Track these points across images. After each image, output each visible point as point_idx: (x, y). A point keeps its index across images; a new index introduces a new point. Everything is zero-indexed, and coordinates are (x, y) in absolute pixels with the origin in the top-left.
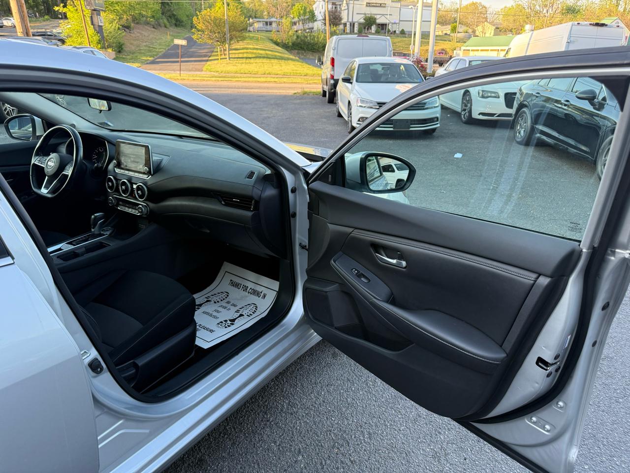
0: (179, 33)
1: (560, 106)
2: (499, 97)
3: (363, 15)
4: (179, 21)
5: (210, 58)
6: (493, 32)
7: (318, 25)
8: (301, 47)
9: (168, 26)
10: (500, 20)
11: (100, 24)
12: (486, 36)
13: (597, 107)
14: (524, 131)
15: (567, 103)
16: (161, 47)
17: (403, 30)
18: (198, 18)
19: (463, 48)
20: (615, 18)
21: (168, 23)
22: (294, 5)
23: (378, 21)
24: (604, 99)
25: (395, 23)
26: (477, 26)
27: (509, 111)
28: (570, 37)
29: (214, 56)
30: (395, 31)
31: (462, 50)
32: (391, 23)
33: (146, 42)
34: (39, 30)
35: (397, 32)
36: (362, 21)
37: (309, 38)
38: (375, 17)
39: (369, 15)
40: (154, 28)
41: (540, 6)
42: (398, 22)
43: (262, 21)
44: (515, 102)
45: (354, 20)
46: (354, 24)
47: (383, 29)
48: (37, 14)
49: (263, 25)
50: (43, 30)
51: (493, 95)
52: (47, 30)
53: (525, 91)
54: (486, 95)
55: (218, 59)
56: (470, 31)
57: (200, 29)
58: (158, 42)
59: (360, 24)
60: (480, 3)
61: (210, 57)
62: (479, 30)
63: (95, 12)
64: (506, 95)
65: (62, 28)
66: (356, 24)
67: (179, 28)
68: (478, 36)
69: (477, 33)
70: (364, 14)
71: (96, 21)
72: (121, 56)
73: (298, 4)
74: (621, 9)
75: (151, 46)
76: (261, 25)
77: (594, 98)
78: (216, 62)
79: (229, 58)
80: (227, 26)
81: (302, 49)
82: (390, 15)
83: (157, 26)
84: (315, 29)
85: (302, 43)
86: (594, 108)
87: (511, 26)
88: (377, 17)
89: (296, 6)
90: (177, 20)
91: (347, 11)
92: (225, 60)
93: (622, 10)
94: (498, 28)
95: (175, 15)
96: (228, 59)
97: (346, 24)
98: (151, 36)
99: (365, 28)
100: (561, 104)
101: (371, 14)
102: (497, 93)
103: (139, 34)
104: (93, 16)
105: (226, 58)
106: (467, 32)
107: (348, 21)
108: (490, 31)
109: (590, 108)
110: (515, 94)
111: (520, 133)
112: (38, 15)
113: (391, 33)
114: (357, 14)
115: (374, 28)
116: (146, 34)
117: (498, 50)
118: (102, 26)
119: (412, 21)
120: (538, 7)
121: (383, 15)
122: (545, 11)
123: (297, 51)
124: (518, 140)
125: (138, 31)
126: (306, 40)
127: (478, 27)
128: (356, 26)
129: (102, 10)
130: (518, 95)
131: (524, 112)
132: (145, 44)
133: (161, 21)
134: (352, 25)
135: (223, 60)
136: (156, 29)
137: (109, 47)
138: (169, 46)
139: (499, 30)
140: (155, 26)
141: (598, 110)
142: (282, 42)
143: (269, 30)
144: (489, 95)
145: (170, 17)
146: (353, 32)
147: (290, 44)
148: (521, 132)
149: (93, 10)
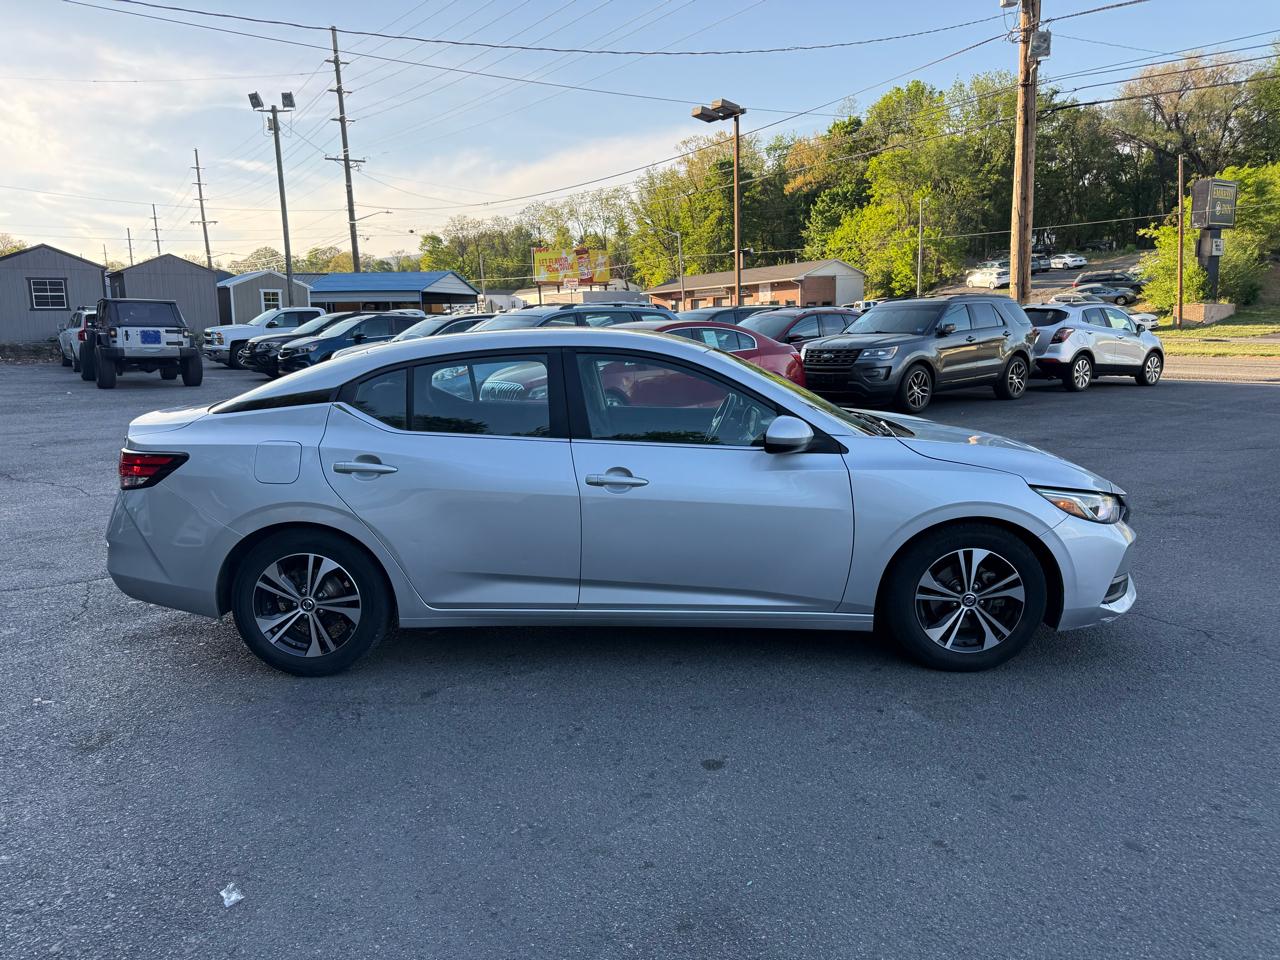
11: (1215, 254)
34: (1101, 272)
50: (1109, 271)
52: (1116, 271)
63: (1209, 232)
65: (1144, 266)
71: (1208, 248)
72: (1247, 311)
104: (1203, 239)
118: (1218, 257)
129: (1226, 227)
137: (1224, 294)
149: (1205, 229)
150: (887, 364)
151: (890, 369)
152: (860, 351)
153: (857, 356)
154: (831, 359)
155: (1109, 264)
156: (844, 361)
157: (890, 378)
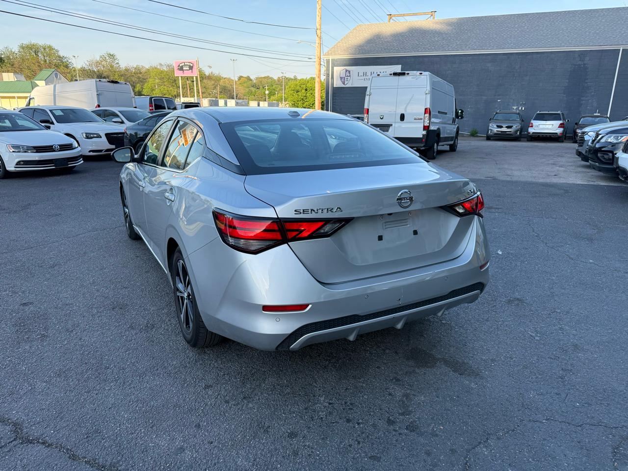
2: (101, 137)
28: (97, 91)
51: (95, 136)
64: (107, 135)
102: (98, 134)
144: (92, 136)
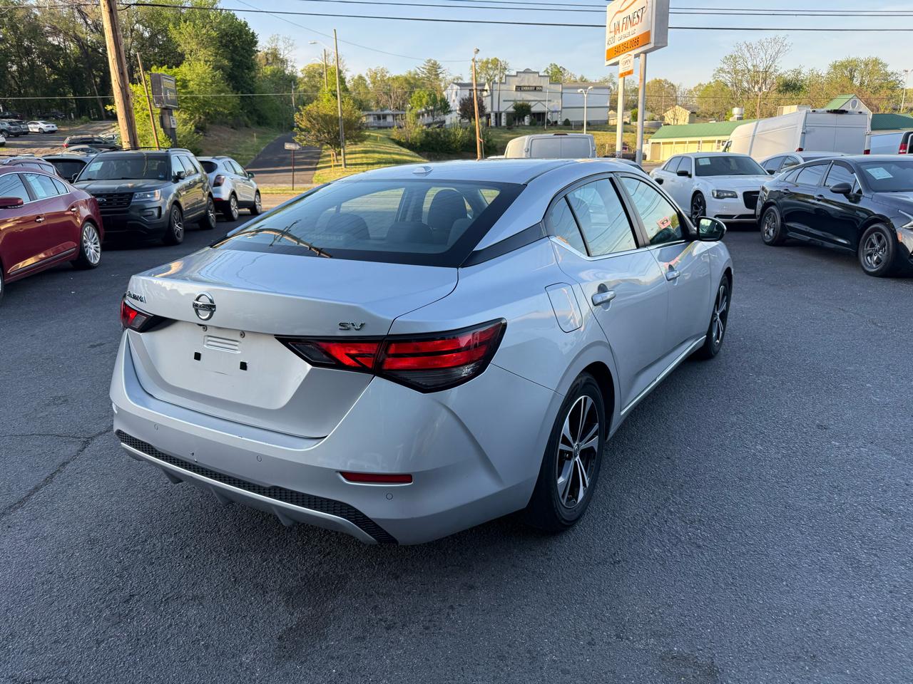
0: (265, 133)
1: (813, 201)
2: (737, 197)
3: (512, 103)
4: (262, 117)
5: (318, 166)
6: (688, 118)
7: (452, 119)
8: (433, 148)
9: (250, 125)
10: (695, 102)
11: (173, 126)
12: (679, 124)
13: (853, 199)
14: (773, 231)
15: (821, 198)
16: (247, 153)
17: (567, 120)
18: (301, 114)
19: (651, 141)
20: (851, 96)
21: (249, 122)
22: (414, 92)
23: (533, 110)
24: (860, 191)
25: (556, 111)
26: (666, 111)
27: (751, 212)
28: (805, 126)
29: (323, 162)
30: (556, 122)
31: (650, 144)
32: (550, 111)
33: (227, 147)
34: (79, 137)
35: (559, 123)
36: (511, 110)
37: (442, 136)
38: (530, 104)
39: (521, 103)
40: (232, 128)
41: (747, 82)
42: (560, 109)
43: (373, 115)
44: (759, 202)
45: (500, 110)
46: (500, 114)
47: (539, 120)
48: (72, 114)
49: (374, 119)
51: (730, 195)
53: (768, 189)
54: (722, 196)
55: (330, 167)
56: (657, 117)
57: (303, 127)
58: (243, 146)
59: (508, 114)
60: (666, 80)
61: (317, 164)
62: (669, 116)
63: (166, 111)
64: (746, 195)
66: (503, 114)
67: (263, 127)
68: (668, 124)
69: (667, 120)
70: (513, 101)
71: (168, 123)
73: (418, 89)
74: (857, 82)
75: (235, 152)
76: (371, 119)
77: (849, 190)
78: (327, 170)
79: (346, 165)
80: (341, 124)
81: (433, 149)
82: (549, 101)
83: (236, 126)
84: (448, 122)
85: (433, 142)
86: (850, 201)
87: (712, 109)
88: (532, 104)
89: (416, 92)
90: (260, 116)
91: (490, 97)
92: (340, 167)
93: (858, 84)
94: (695, 113)
95: (258, 110)
96: (343, 167)
97: (490, 115)
98: (233, 139)
99: (515, 119)
100: (814, 198)
101: (523, 100)
102: (734, 192)
103: (217, 138)
104: (164, 116)
105: (341, 165)
106: (653, 120)
107: (492, 111)
108: (683, 116)
109: (847, 202)
110: (758, 192)
111: (768, 233)
112: (73, 117)
113: (552, 125)
114: (504, 101)
115: (527, 120)
116: (226, 136)
117: (699, 142)
118: (174, 129)
119: (583, 108)
120: (745, 84)
121: (539, 101)
122: (756, 89)
123: (427, 153)
124: (767, 241)
125: (215, 133)
126: (439, 139)
127: (668, 112)
128: (503, 117)
129: (175, 108)
130: (762, 193)
131: (772, 211)
132: (226, 150)
133: (241, 118)
134: (498, 115)
135: (337, 168)
136: (235, 129)
138: (258, 151)
139: (695, 115)
140: (235, 126)
141: (855, 202)
142: (408, 142)
143: (382, 125)
144: (725, 195)
145: (251, 113)
146: (500, 125)
147: (418, 144)
148: (770, 231)
149: (164, 109)
150: (158, 204)
151: (160, 208)
152: (131, 194)
153: (131, 199)
154: (103, 202)
155: (77, 130)
156: (118, 204)
157: (162, 216)
